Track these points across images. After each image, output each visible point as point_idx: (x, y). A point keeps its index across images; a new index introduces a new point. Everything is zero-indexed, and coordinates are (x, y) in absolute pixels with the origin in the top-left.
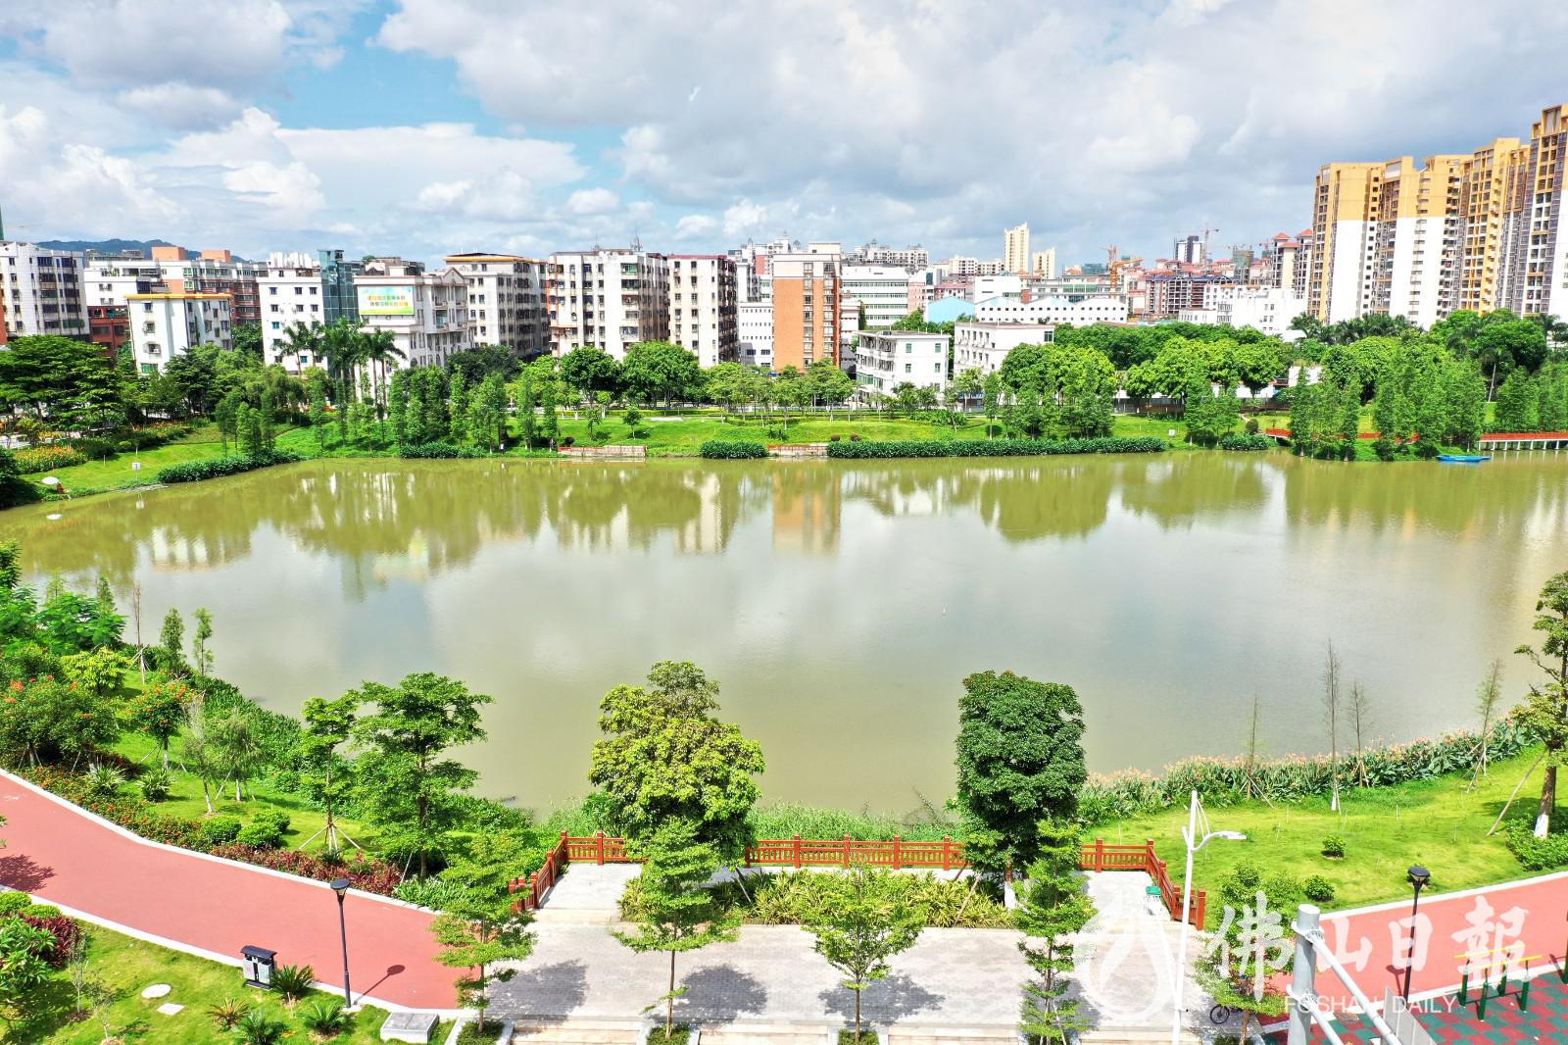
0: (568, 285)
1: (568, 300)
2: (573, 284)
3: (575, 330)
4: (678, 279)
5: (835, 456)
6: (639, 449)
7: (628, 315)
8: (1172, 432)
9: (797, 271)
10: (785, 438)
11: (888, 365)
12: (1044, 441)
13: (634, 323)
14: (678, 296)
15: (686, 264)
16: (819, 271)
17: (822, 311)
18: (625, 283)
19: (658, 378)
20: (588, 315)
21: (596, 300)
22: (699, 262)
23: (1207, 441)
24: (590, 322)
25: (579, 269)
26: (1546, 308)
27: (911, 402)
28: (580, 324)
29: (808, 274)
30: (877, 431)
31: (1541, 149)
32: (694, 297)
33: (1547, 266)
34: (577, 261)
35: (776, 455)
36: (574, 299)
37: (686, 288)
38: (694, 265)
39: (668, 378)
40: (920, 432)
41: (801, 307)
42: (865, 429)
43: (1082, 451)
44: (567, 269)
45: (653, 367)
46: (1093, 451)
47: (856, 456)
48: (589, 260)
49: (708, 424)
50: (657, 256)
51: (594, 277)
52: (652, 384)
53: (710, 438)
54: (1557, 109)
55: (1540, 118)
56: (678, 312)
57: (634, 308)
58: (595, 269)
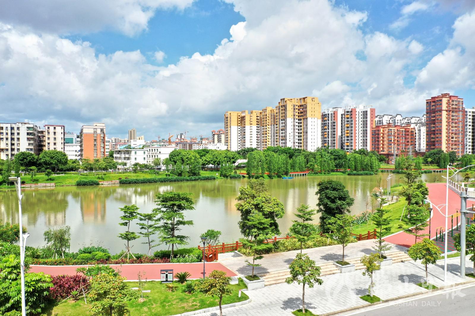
0: (5, 134)
1: (5, 139)
2: (7, 134)
3: (7, 150)
4: (49, 133)
5: (122, 183)
6: (53, 184)
7: (29, 144)
8: (217, 174)
9: (91, 131)
10: (103, 179)
11: (129, 159)
12: (182, 177)
13: (32, 147)
14: (49, 138)
15: (52, 128)
16: (99, 131)
17: (99, 143)
18: (28, 134)
20: (12, 144)
21: (16, 139)
22: (57, 128)
23: (226, 176)
24: (13, 147)
25: (9, 129)
26: (286, 146)
27: (137, 168)
28: (9, 147)
29: (95, 132)
30: (133, 176)
32: (55, 139)
33: (285, 136)
34: (9, 126)
35: (102, 184)
36: (7, 139)
37: (52, 136)
38: (55, 128)
40: (142, 176)
41: (93, 143)
42: (129, 176)
43: (195, 180)
44: (4, 128)
46: (197, 180)
47: (130, 183)
48: (13, 126)
49: (72, 178)
50: (36, 126)
51: (16, 131)
53: (78, 180)
54: (284, 99)
55: (280, 101)
56: (49, 143)
57: (32, 142)
58: (15, 129)
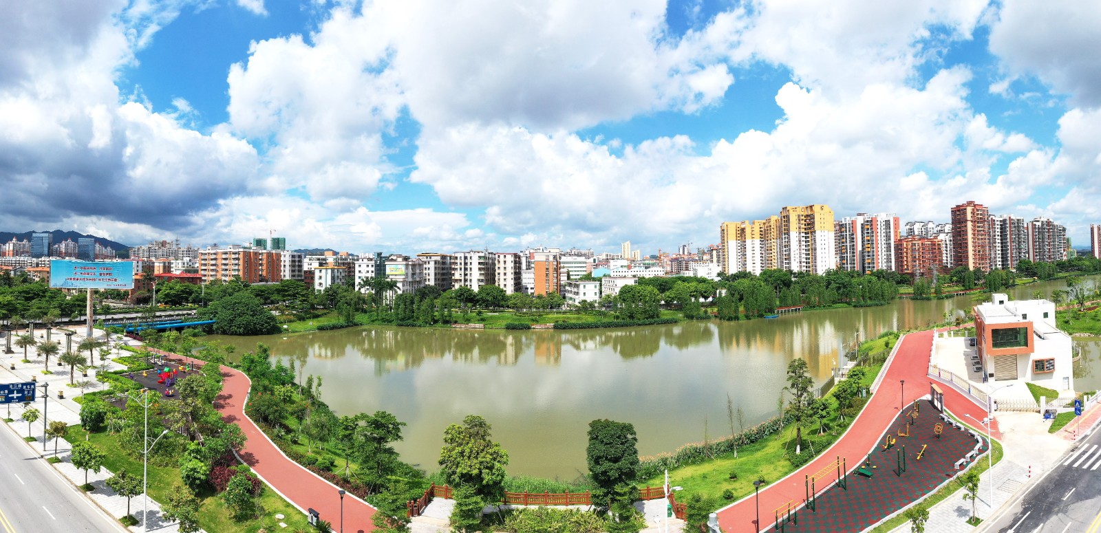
0: (459, 264)
1: (459, 269)
2: (461, 264)
3: (461, 280)
4: (499, 262)
5: (557, 328)
6: (481, 325)
7: (480, 274)
8: (680, 315)
9: (543, 258)
10: (537, 321)
11: (577, 293)
12: (636, 321)
13: (482, 278)
14: (499, 268)
15: (502, 256)
16: (551, 259)
17: (552, 274)
18: (479, 263)
19: (490, 298)
20: (466, 275)
21: (469, 269)
22: (507, 256)
23: (691, 317)
24: (466, 277)
25: (463, 258)
26: (790, 267)
27: (586, 307)
28: (463, 278)
29: (547, 259)
30: (573, 319)
31: (783, 219)
32: (505, 268)
33: (789, 255)
34: (462, 255)
35: (534, 328)
36: (461, 269)
37: (502, 265)
38: (505, 256)
39: (494, 298)
40: (590, 319)
41: (544, 272)
42: (568, 318)
43: (649, 324)
44: (459, 258)
45: (488, 294)
46: (653, 324)
47: (564, 328)
48: (467, 255)
49: (509, 315)
50: (492, 253)
51: (468, 261)
52: (488, 300)
53: (509, 321)
54: (786, 208)
55: (782, 210)
56: (499, 274)
57: (483, 272)
58: (469, 258)
